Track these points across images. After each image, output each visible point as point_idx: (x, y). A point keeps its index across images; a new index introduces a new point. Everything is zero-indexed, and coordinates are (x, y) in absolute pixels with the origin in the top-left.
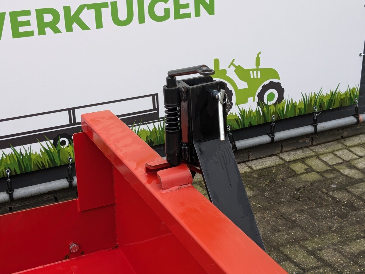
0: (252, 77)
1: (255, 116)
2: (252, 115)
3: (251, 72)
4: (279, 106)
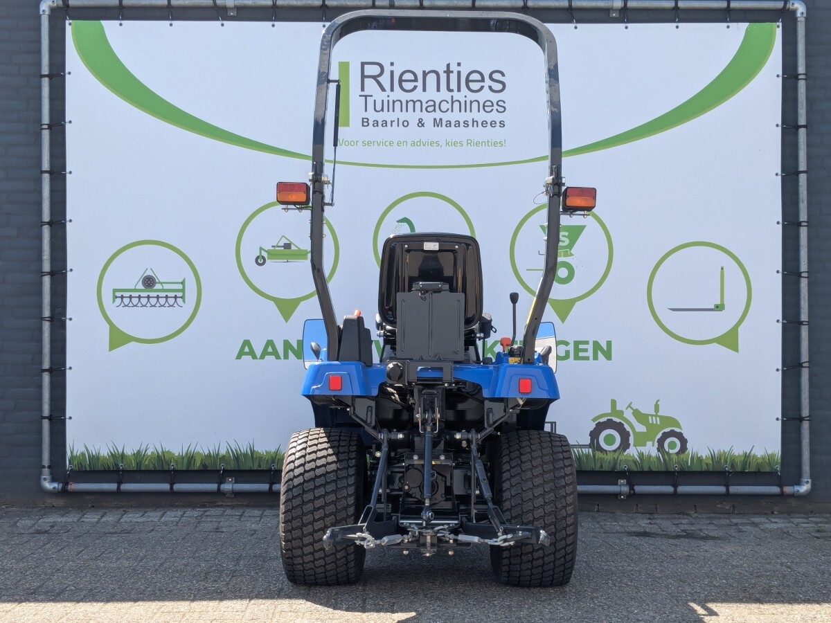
0: (651, 422)
1: (654, 462)
2: (651, 460)
3: (650, 417)
4: (682, 456)
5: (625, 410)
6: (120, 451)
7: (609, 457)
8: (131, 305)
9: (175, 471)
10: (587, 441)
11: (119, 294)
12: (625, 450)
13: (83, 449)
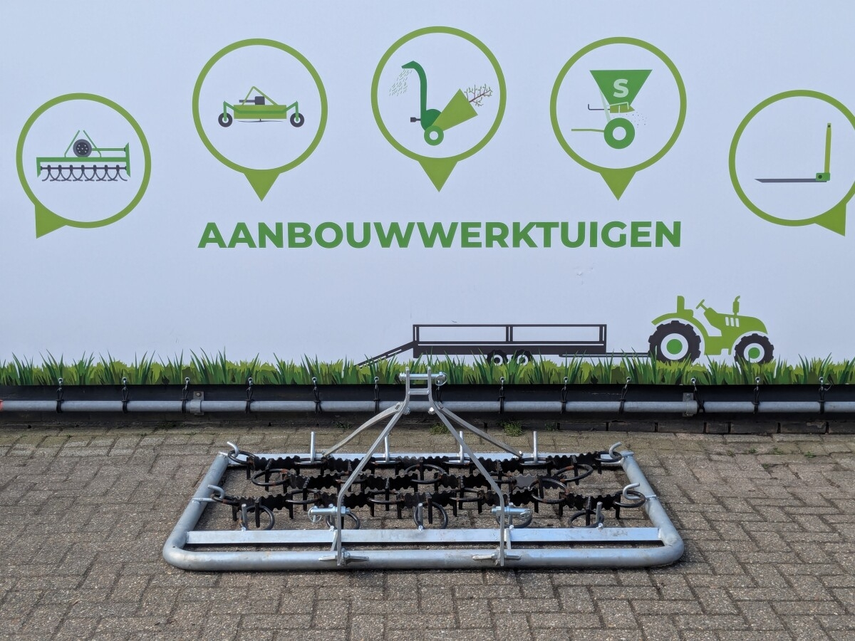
0: (727, 324)
1: (731, 373)
2: (727, 371)
3: (727, 319)
4: (767, 366)
5: (694, 309)
6: (58, 362)
7: (674, 368)
8: (60, 178)
9: (130, 387)
10: (646, 348)
11: (44, 164)
12: (693, 360)
13: (12, 360)
